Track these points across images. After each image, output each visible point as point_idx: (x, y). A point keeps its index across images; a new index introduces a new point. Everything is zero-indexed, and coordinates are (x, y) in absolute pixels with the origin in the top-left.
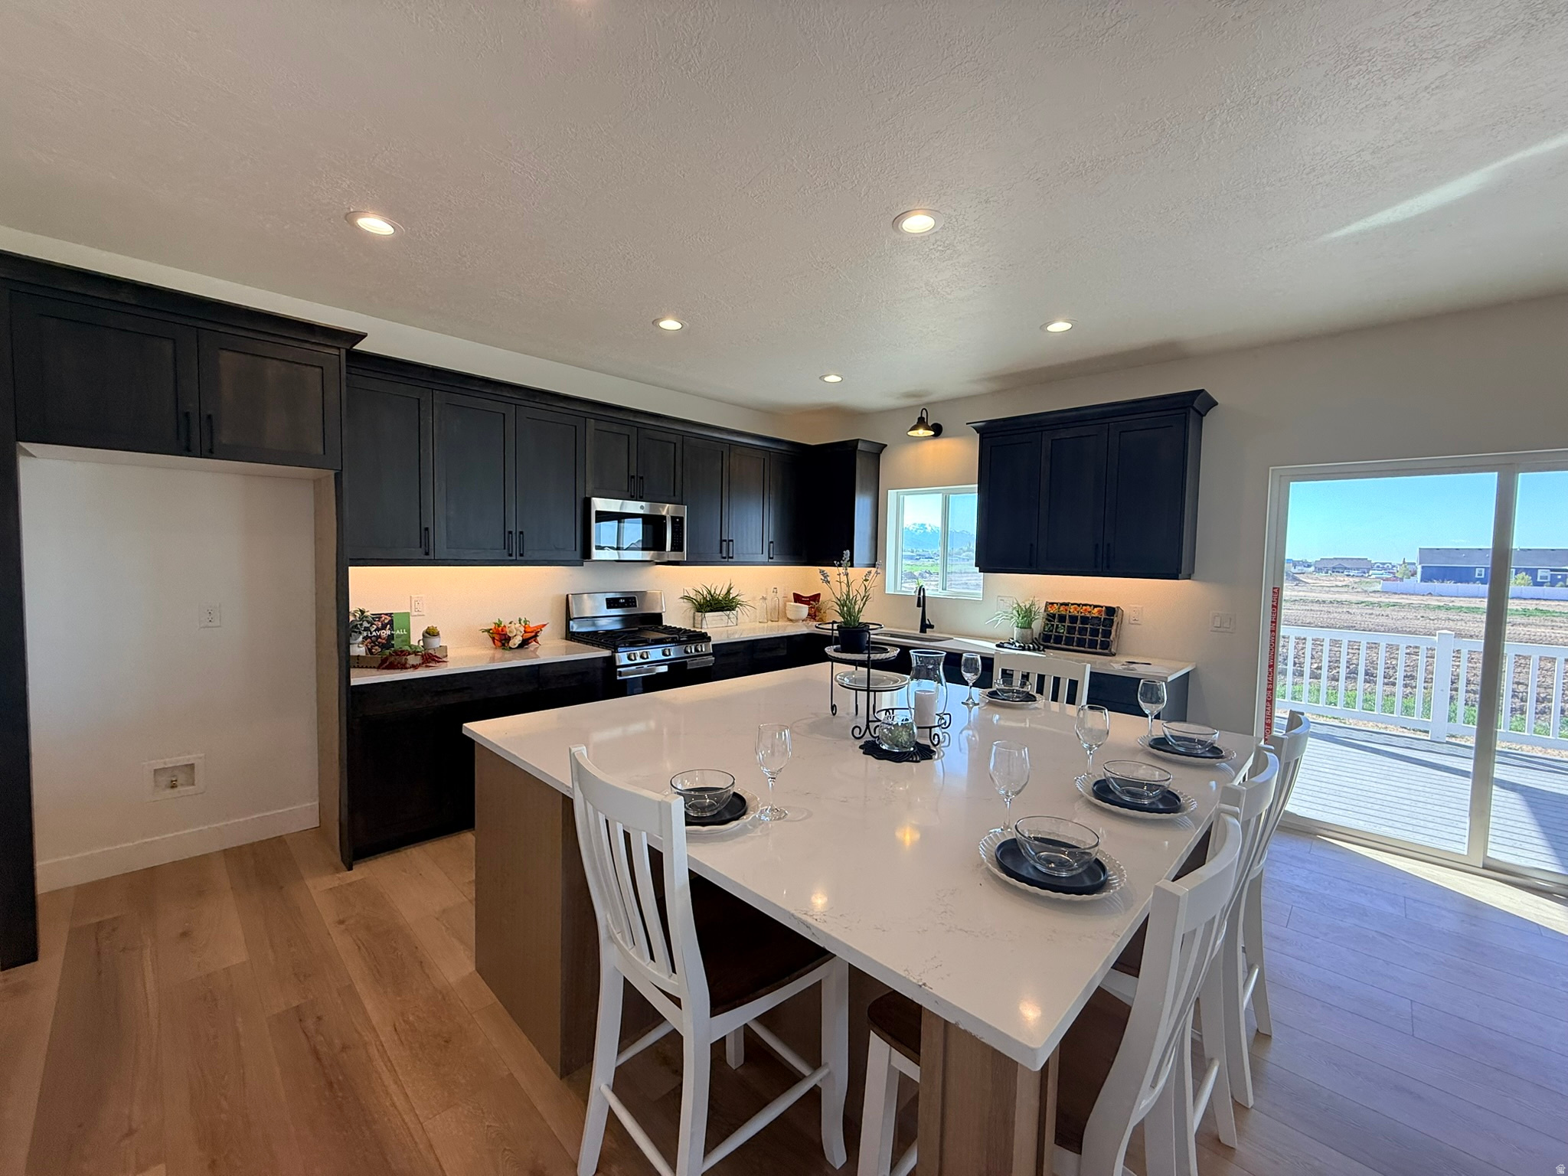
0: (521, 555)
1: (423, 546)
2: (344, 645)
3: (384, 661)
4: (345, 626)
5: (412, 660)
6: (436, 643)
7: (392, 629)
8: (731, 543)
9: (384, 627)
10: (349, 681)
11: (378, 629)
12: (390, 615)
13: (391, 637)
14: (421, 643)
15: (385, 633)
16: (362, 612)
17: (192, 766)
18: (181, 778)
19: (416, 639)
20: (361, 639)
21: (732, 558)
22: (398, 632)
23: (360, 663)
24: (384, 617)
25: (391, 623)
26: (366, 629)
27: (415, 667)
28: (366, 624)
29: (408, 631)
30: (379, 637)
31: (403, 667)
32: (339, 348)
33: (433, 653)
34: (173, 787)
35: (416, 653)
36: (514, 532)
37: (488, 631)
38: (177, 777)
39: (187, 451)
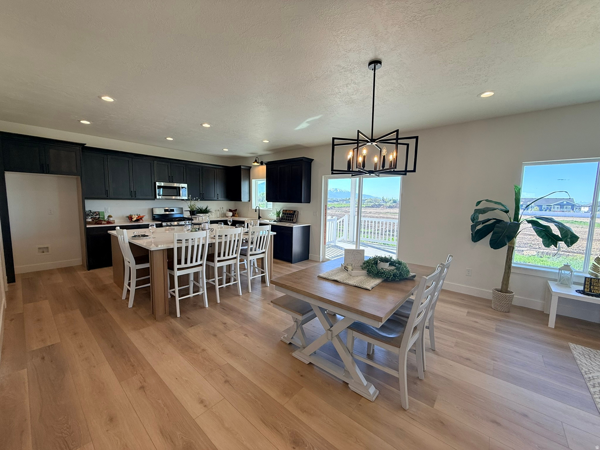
0: (135, 197)
1: (106, 195)
2: (85, 219)
3: (96, 222)
4: (86, 214)
5: (103, 222)
6: (111, 219)
7: (99, 215)
8: (203, 194)
9: (97, 215)
10: (86, 226)
11: (95, 215)
12: (98, 212)
13: (99, 217)
14: (107, 219)
15: (98, 216)
16: (90, 211)
17: (47, 248)
18: (45, 250)
19: (106, 218)
20: (90, 217)
21: (204, 198)
22: (101, 216)
23: (90, 223)
24: (97, 212)
25: (99, 214)
26: (92, 215)
27: (104, 224)
28: (91, 214)
29: (104, 216)
30: (96, 217)
31: (101, 224)
32: (79, 147)
33: (110, 221)
34: (44, 252)
35: (105, 221)
36: (133, 191)
37: (127, 217)
38: (44, 250)
39: (43, 172)
